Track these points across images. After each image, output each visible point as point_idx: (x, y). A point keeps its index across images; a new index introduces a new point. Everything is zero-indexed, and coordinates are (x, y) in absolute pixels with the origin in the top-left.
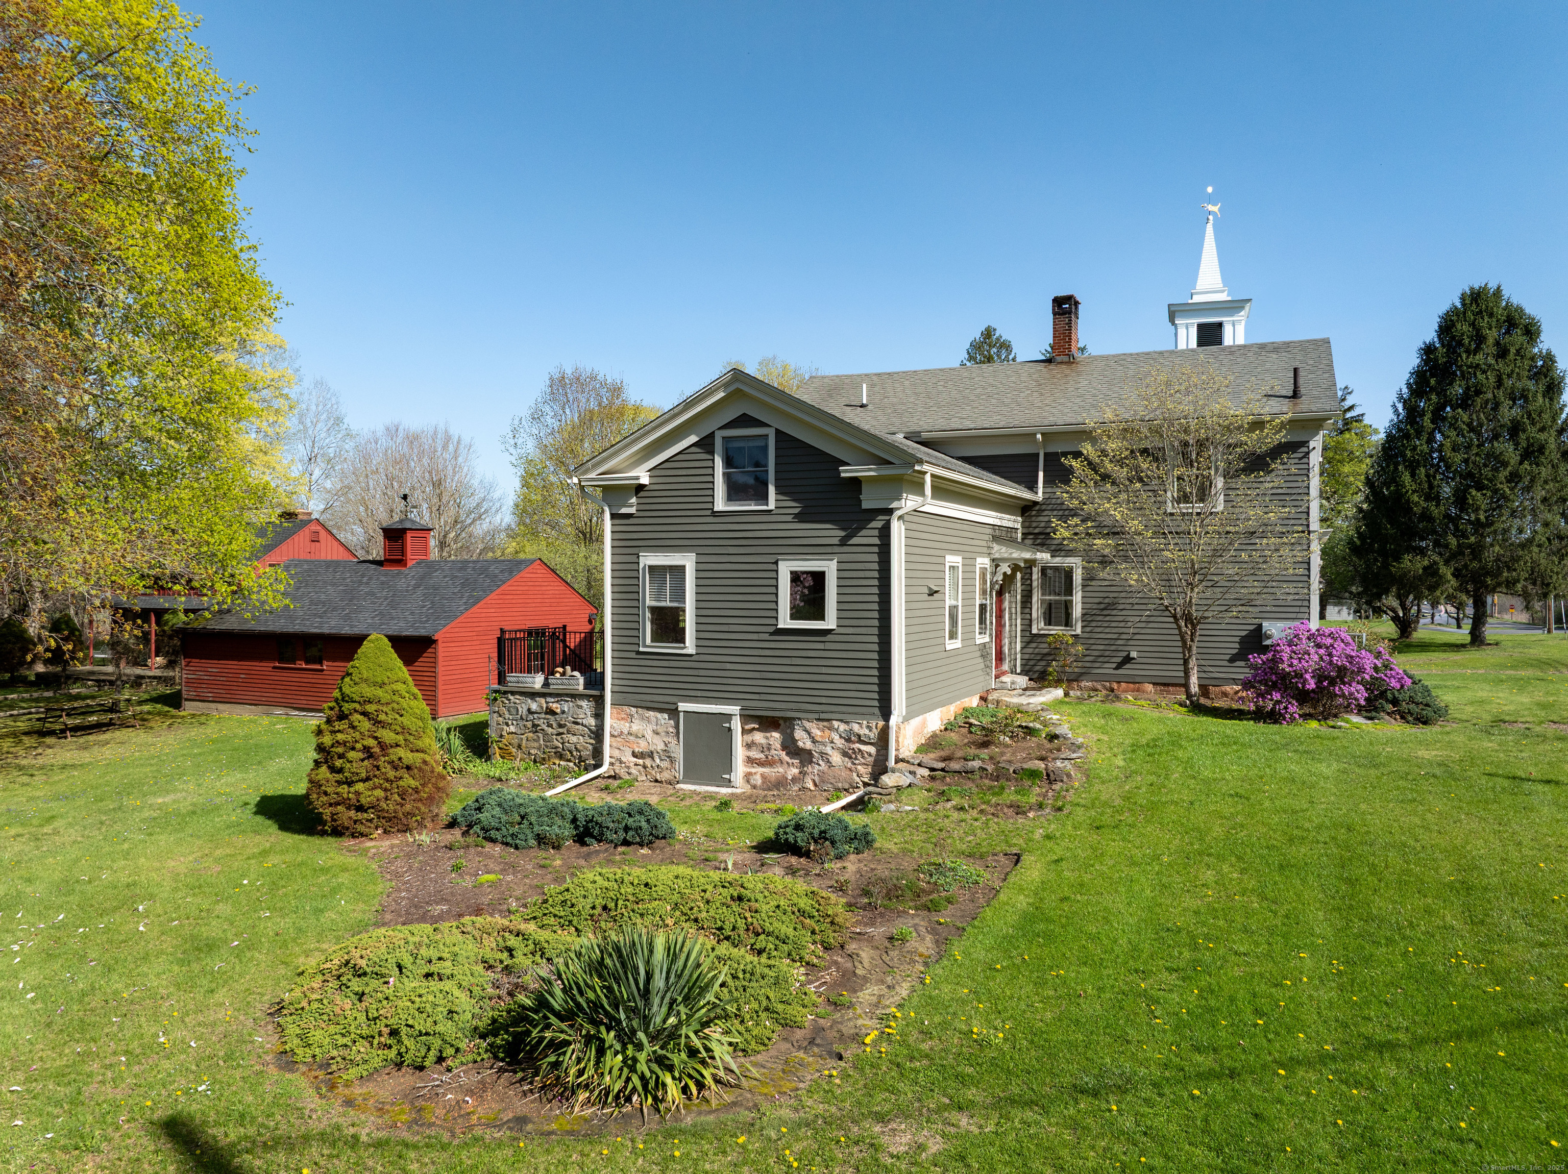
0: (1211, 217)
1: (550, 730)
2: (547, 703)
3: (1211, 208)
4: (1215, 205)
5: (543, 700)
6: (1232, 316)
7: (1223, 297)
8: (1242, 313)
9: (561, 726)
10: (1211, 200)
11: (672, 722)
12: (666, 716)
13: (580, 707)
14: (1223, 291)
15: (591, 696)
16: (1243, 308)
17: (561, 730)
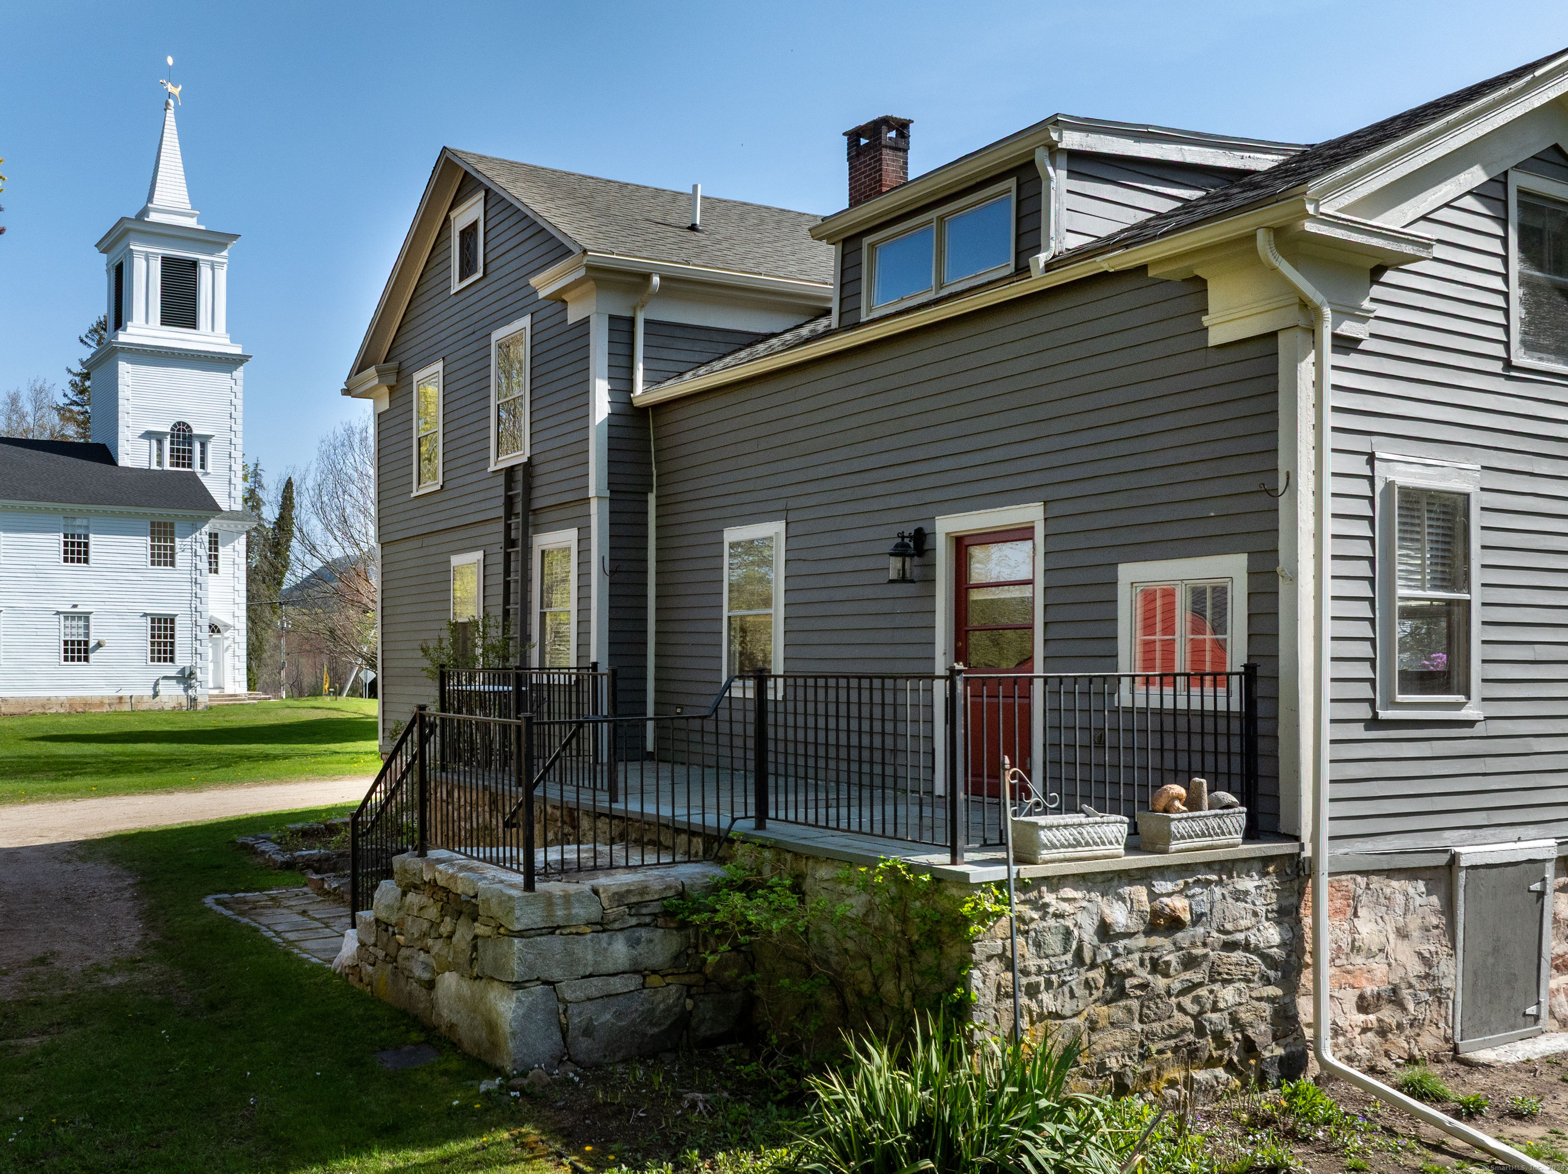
0: (171, 102)
1: (1160, 983)
2: (1153, 896)
3: (170, 88)
4: (176, 86)
5: (1140, 893)
6: (211, 254)
7: (191, 223)
8: (225, 253)
9: (1189, 962)
10: (172, 75)
11: (1434, 900)
12: (1421, 886)
13: (1240, 896)
14: (192, 216)
15: (1266, 860)
16: (224, 246)
17: (1195, 976)
